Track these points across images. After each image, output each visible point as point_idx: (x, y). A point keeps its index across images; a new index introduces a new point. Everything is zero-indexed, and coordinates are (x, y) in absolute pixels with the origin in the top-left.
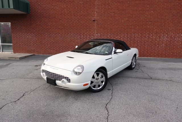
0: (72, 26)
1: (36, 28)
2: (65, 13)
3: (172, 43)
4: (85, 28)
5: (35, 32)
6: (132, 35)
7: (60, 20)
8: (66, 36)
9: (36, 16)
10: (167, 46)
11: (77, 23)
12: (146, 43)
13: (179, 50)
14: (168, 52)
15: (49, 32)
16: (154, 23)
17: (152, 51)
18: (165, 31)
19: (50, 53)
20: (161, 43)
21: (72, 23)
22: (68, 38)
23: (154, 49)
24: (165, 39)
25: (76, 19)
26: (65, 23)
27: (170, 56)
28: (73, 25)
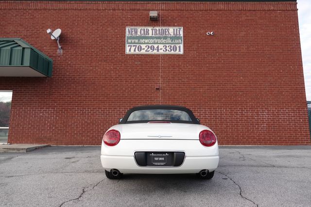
0: (122, 97)
1: (59, 100)
2: (112, 78)
3: (276, 122)
4: (143, 100)
5: (55, 106)
6: (217, 110)
7: (103, 87)
8: (112, 112)
9: (61, 81)
10: (270, 126)
11: (131, 93)
12: (238, 122)
13: (288, 132)
14: (274, 136)
15: (81, 106)
16: (246, 93)
17: (249, 134)
18: (263, 105)
19: (79, 142)
20: (260, 122)
21: (122, 93)
22: (115, 116)
23: (252, 132)
24: (266, 116)
25: (129, 87)
26: (111, 93)
27: (277, 142)
28: (124, 95)
